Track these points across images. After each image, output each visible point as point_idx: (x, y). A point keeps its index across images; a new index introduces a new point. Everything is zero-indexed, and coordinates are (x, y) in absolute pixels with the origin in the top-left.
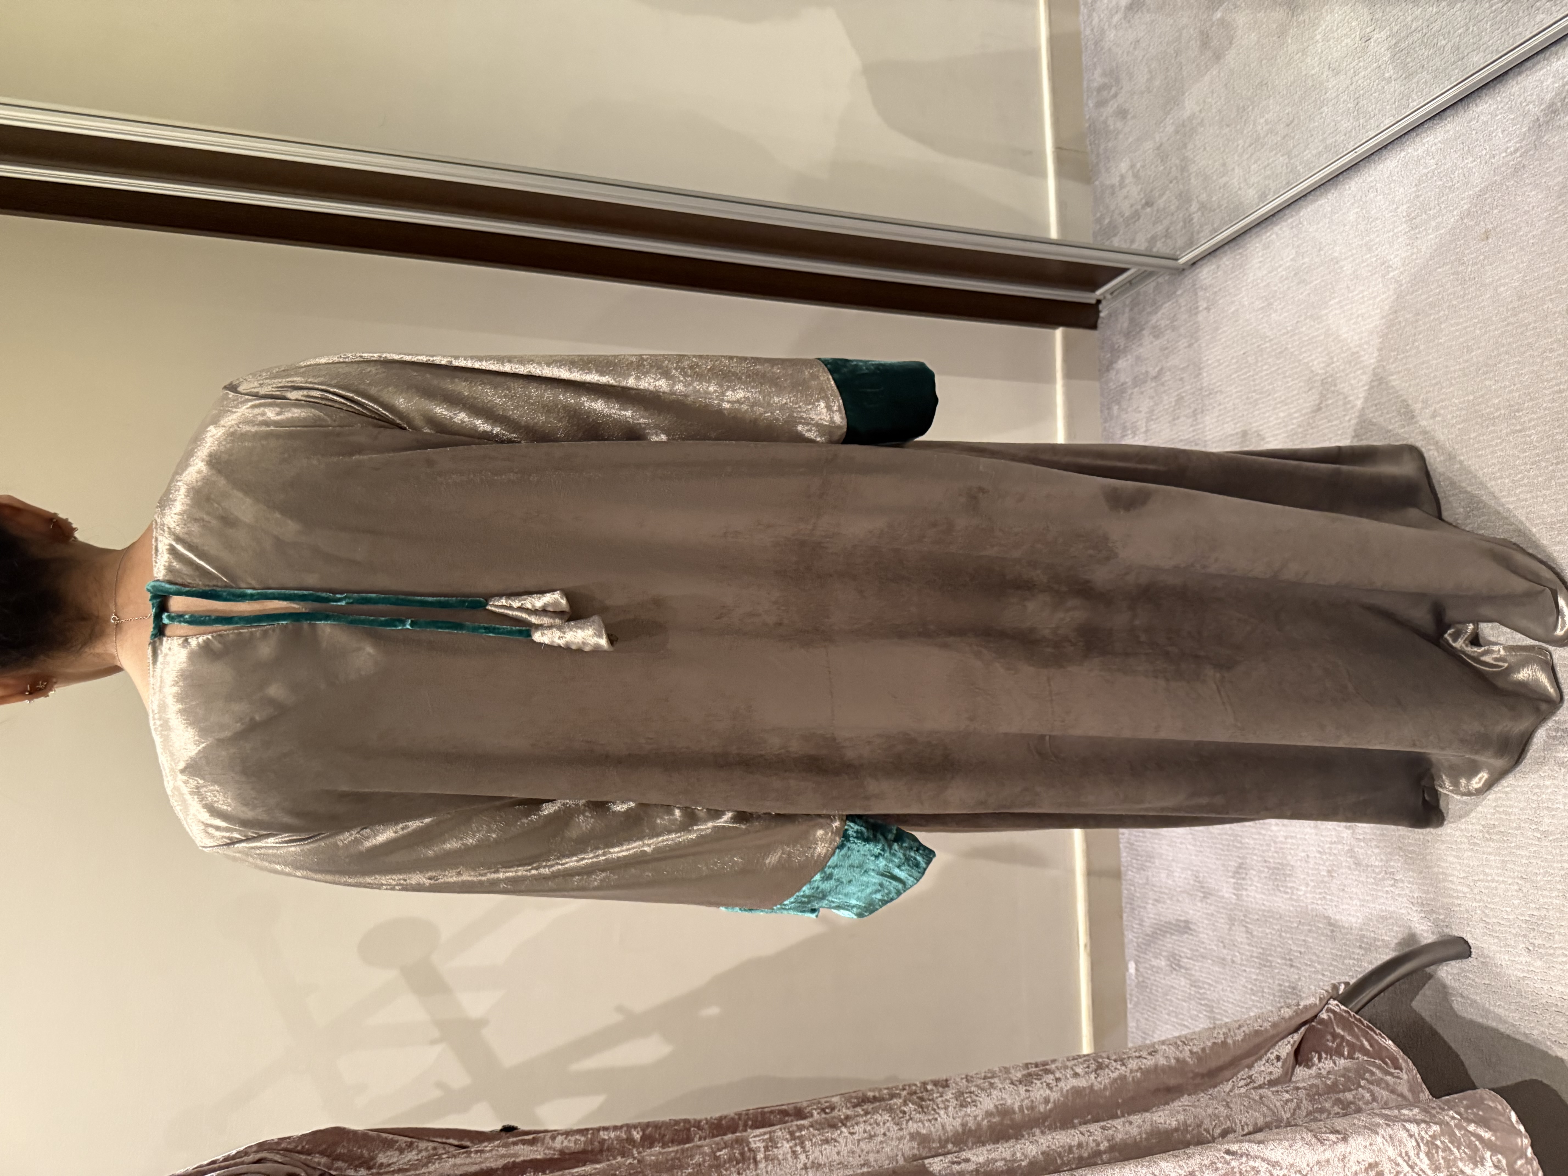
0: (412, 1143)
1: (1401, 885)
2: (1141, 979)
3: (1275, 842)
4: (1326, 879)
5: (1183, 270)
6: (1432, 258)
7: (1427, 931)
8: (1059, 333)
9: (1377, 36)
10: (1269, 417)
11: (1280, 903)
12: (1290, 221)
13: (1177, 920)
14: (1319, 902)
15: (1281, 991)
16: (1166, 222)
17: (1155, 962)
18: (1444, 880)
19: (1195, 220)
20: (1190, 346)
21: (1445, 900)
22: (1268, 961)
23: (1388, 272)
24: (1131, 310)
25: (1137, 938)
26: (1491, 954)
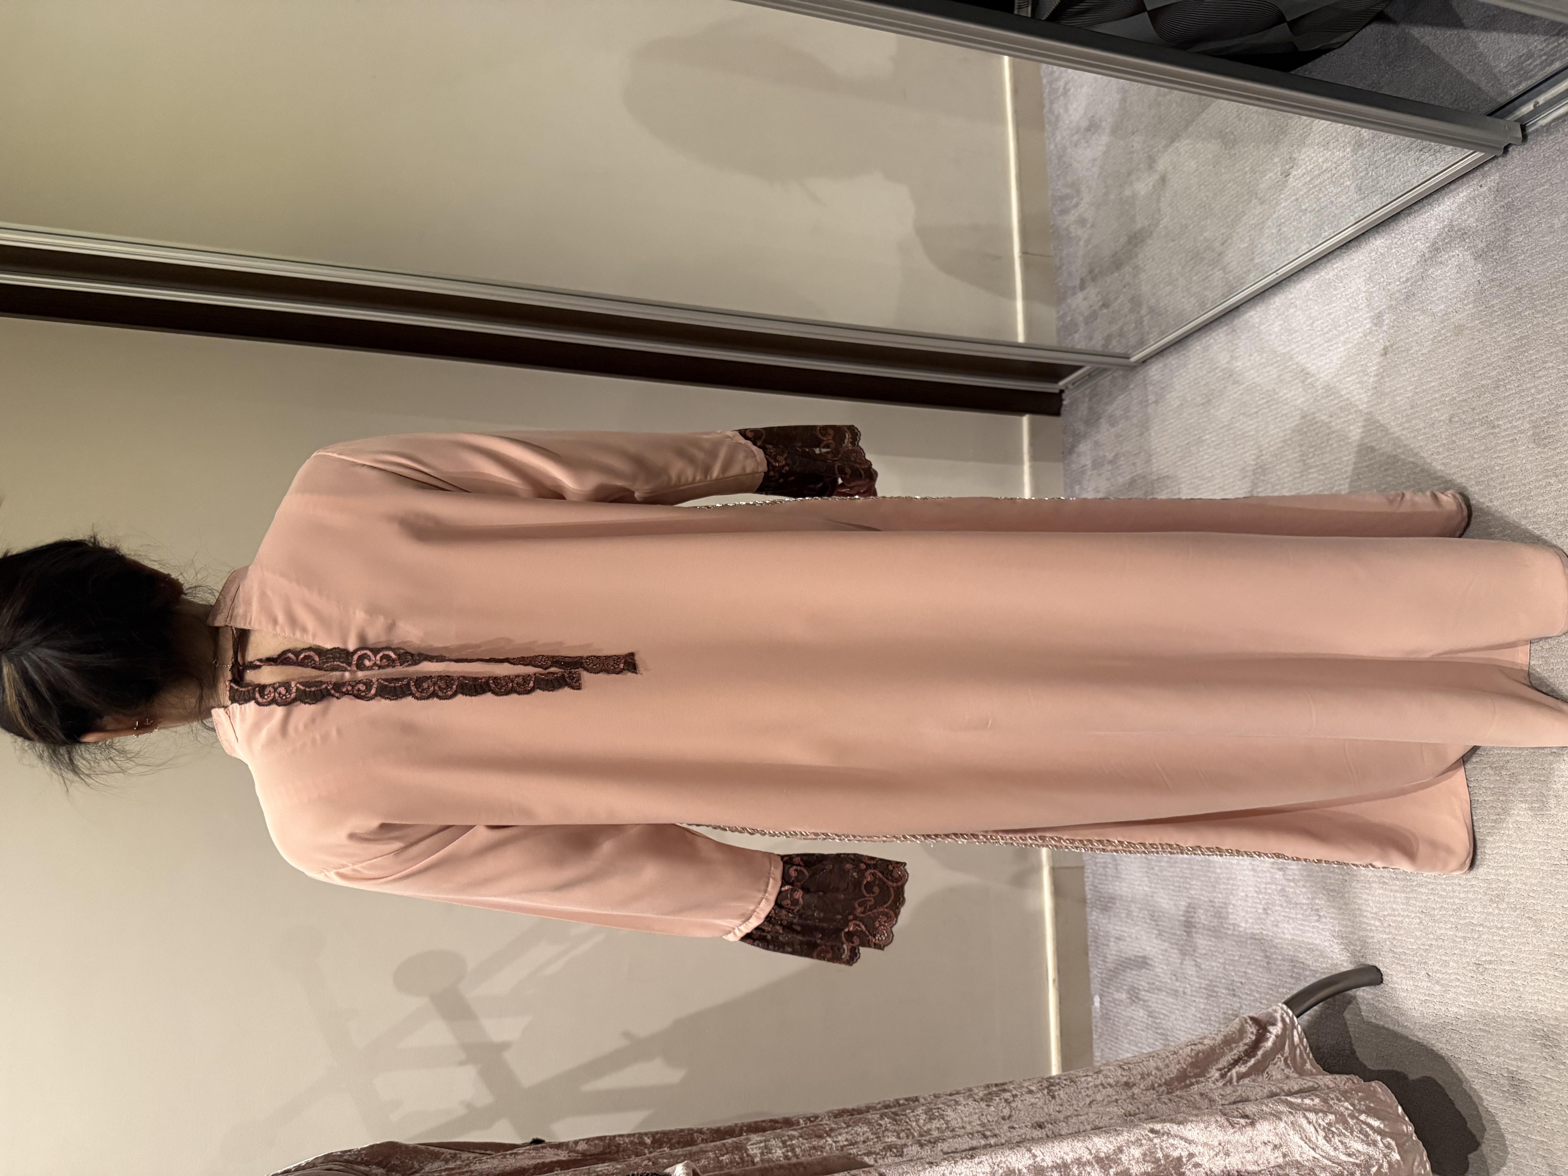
1: (1324, 920)
2: (1105, 1011)
4: (1263, 916)
5: (1135, 367)
6: (1342, 368)
7: (1345, 961)
8: (1025, 420)
9: (1296, 173)
12: (1225, 328)
13: (1136, 956)
16: (1120, 323)
17: (1117, 996)
18: (1360, 916)
19: (1145, 323)
20: (1141, 434)
21: (1361, 934)
22: (1214, 991)
23: (1307, 379)
24: (1090, 400)
25: (1101, 973)
26: (1399, 981)
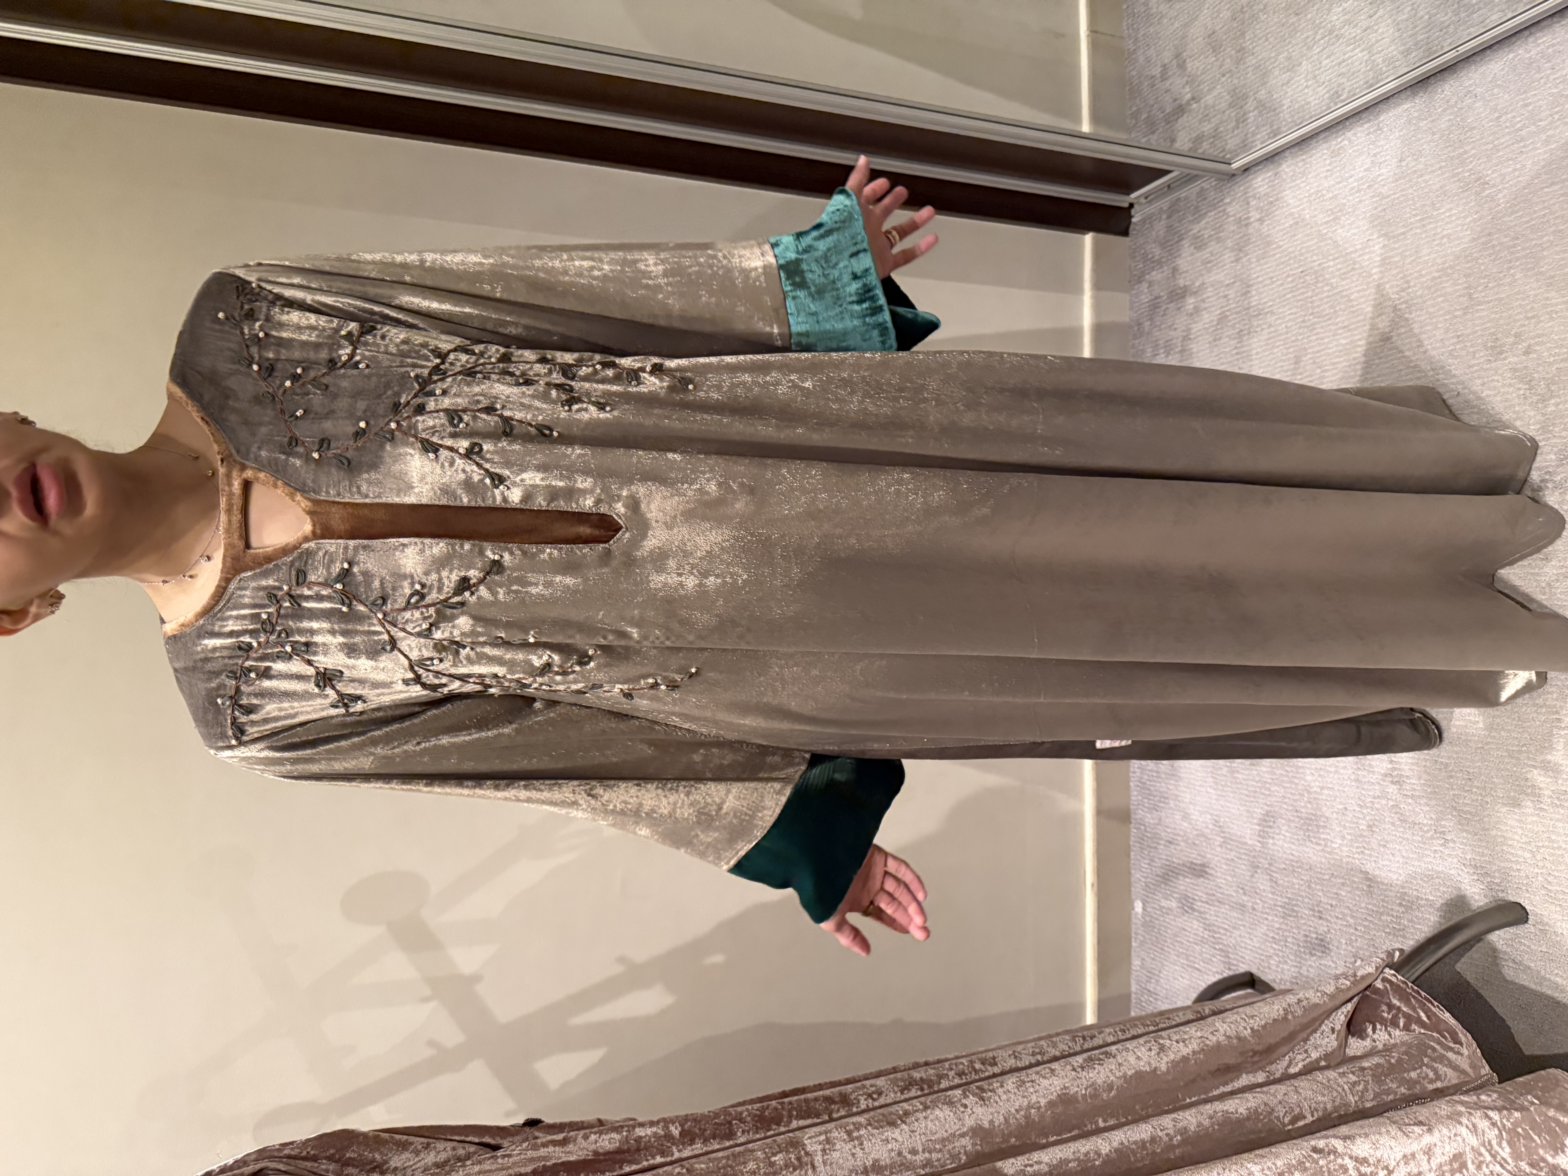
0: (428, 1144)
1: (1451, 845)
2: (1148, 919)
3: (1309, 792)
4: (1366, 833)
5: (1234, 175)
6: (1538, 175)
7: (1479, 894)
8: (1088, 239)
10: (1329, 343)
11: (1311, 853)
12: (1366, 126)
13: (1192, 863)
14: (1356, 856)
15: (1306, 942)
16: (1215, 121)
17: (1164, 903)
18: (1503, 844)
19: (1251, 120)
21: (1503, 865)
22: (1293, 911)
23: (1484, 190)
24: (1169, 217)
25: (1146, 877)
26: (1551, 922)
